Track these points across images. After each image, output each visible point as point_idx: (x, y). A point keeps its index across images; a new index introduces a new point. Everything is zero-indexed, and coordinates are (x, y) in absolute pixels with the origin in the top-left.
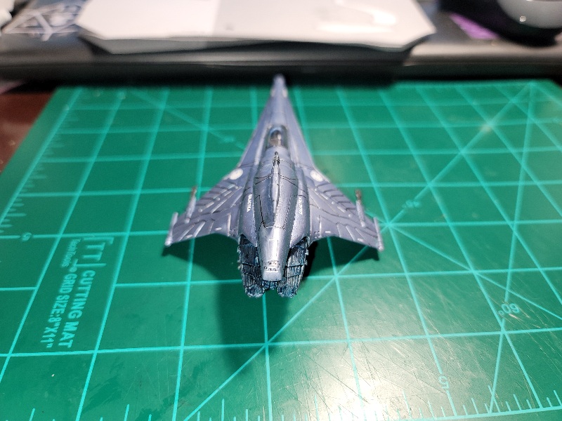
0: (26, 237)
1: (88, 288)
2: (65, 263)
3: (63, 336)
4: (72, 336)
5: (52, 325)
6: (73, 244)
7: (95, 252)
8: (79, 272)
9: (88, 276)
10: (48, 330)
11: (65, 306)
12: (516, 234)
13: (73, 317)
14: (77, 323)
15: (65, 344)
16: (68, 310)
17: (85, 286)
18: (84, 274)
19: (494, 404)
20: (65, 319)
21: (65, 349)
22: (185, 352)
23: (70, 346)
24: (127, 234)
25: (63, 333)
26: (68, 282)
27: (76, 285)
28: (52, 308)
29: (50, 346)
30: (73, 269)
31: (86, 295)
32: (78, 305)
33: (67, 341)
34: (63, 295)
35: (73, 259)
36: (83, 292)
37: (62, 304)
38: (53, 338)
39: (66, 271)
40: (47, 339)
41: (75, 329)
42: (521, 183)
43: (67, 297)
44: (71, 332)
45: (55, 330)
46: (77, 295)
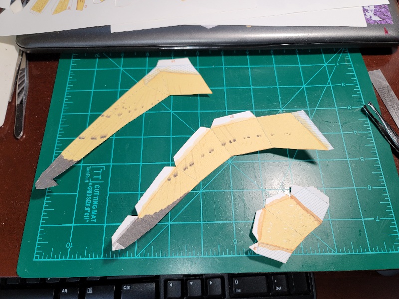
1: (98, 194)
2: (87, 181)
3: (92, 217)
4: (95, 217)
5: (87, 212)
6: (88, 169)
7: (98, 174)
8: (93, 185)
10: (86, 214)
11: (90, 203)
14: (96, 211)
16: (92, 205)
17: (97, 193)
20: (91, 210)
23: (95, 221)
24: (111, 164)
25: (92, 215)
26: (89, 191)
27: (93, 192)
29: (88, 221)
30: (90, 184)
31: (98, 197)
32: (95, 203)
33: (94, 219)
34: (89, 197)
35: (89, 178)
36: (96, 196)
38: (88, 218)
39: (87, 185)
40: (86, 218)
41: (96, 214)
43: (90, 198)
44: (94, 215)
45: (88, 214)
46: (94, 197)
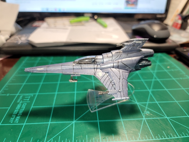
0: (8, 95)
1: (24, 108)
2: (18, 101)
3: (16, 120)
4: (18, 120)
6: (21, 96)
7: (27, 98)
8: (22, 104)
9: (25, 105)
10: (12, 118)
12: (150, 93)
13: (19, 115)
16: (18, 113)
18: (24, 104)
19: (140, 138)
21: (16, 123)
22: (50, 124)
23: (17, 123)
24: (37, 94)
26: (19, 106)
27: (21, 107)
28: (13, 113)
30: (20, 103)
32: (21, 112)
34: (17, 109)
35: (21, 100)
37: (16, 112)
38: (13, 120)
39: (18, 103)
40: (11, 121)
41: (19, 118)
42: (153, 80)
44: (18, 119)
45: (13, 118)
46: (21, 109)
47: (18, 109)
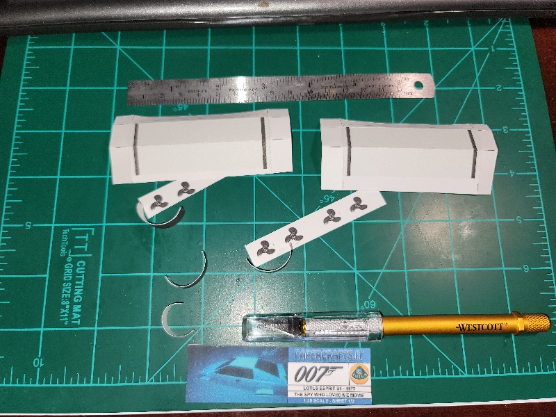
3: (73, 316)
4: (79, 316)
5: (64, 307)
7: (82, 242)
8: (74, 261)
9: (81, 265)
10: (63, 311)
11: (69, 292)
13: (77, 301)
14: (80, 306)
15: (76, 322)
16: (73, 295)
17: (81, 275)
18: (78, 265)
21: (76, 326)
22: (151, 330)
23: (79, 323)
24: (104, 225)
25: (73, 314)
26: (68, 272)
27: (74, 273)
28: (61, 294)
29: (66, 323)
30: (69, 260)
31: (82, 282)
32: (78, 292)
34: (67, 282)
35: (67, 248)
36: (80, 280)
37: (68, 290)
38: (67, 317)
39: (63, 261)
40: (63, 318)
43: (70, 284)
44: (78, 313)
45: (67, 311)
46: (77, 282)
47: (70, 281)
